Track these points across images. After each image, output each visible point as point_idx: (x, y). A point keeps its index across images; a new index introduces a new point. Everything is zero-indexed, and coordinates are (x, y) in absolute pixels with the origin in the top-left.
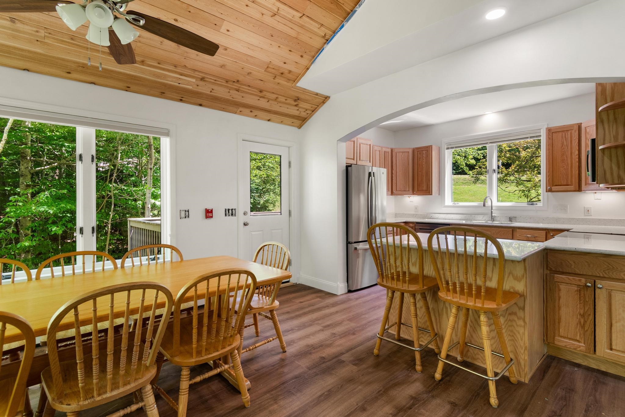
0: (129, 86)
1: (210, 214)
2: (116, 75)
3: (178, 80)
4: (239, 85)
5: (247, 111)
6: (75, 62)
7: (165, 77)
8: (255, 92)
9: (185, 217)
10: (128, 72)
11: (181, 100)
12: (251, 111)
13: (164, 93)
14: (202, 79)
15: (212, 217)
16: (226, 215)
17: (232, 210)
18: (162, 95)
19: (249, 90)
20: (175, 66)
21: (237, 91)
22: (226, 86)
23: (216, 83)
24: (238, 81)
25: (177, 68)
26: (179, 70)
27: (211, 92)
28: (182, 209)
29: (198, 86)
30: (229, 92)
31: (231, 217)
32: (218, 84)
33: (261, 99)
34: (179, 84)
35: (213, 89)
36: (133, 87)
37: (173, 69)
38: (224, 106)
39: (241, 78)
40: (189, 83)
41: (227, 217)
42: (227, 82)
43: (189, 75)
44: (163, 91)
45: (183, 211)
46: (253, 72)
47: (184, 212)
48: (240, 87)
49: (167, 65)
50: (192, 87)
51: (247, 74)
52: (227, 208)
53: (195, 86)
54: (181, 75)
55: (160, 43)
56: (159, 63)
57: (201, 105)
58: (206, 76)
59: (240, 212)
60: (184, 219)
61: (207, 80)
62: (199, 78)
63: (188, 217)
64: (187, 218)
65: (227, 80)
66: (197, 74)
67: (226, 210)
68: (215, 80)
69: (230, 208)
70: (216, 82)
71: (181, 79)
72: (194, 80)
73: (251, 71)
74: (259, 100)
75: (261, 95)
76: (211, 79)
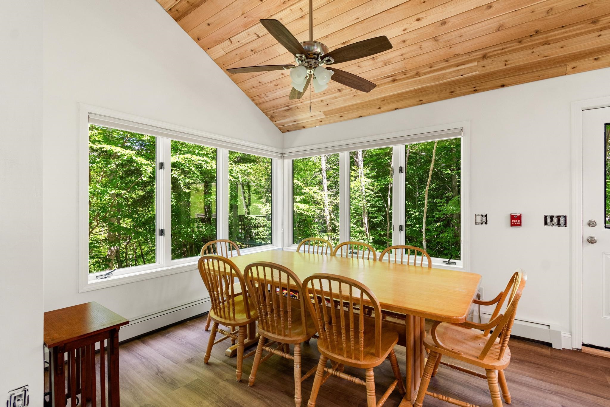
0: (420, 99)
1: (516, 221)
2: (407, 95)
3: (458, 72)
4: (544, 36)
5: (589, 62)
6: (378, 99)
7: (444, 76)
8: (582, 28)
9: (482, 223)
10: (413, 88)
11: (475, 91)
12: (596, 59)
13: (453, 92)
14: (484, 57)
15: (520, 225)
16: (546, 224)
17: (559, 217)
18: (452, 94)
19: (566, 32)
20: (447, 61)
21: (544, 44)
22: (521, 48)
23: (505, 52)
24: (537, 32)
25: (449, 62)
26: (453, 62)
27: (505, 65)
28: (477, 214)
29: (484, 67)
30: (533, 52)
31: (556, 228)
32: (508, 51)
33: (603, 33)
34: (462, 75)
35: (506, 61)
36: (424, 99)
37: (446, 65)
38: (537, 74)
39: (539, 26)
40: (472, 69)
41: (549, 227)
42: (520, 42)
43: (466, 61)
44: (452, 90)
45: (479, 215)
46: (555, 5)
47: (480, 217)
48: (547, 38)
49: (439, 65)
50: (477, 72)
51: (545, 14)
52: (549, 214)
53: (481, 69)
54: (458, 66)
55: (419, 49)
56: (431, 67)
57: (503, 86)
58: (487, 51)
59: (574, 222)
60: (480, 225)
61: (491, 54)
62: (480, 58)
63: (486, 223)
64: (484, 224)
65: (520, 40)
66: (474, 55)
67: (546, 217)
68: (502, 49)
69: (555, 214)
70: (503, 51)
71: (461, 69)
72: (476, 64)
73: (551, 6)
74: (600, 35)
75: (599, 26)
76: (495, 51)
